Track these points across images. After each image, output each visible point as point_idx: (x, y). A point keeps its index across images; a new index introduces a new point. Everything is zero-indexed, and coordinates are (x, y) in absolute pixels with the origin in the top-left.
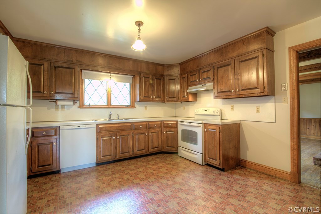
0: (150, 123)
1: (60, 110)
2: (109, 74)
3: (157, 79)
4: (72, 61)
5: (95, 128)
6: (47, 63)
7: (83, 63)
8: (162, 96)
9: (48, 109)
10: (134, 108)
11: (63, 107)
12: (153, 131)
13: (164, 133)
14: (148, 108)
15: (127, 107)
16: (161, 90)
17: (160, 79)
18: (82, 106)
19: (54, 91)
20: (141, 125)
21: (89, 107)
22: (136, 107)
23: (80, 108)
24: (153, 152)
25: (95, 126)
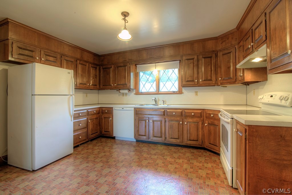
0: (186, 111)
1: (125, 96)
2: (154, 64)
3: (204, 58)
4: (126, 61)
5: (133, 111)
6: (113, 65)
7: (133, 60)
8: (214, 78)
9: (119, 96)
10: (181, 94)
11: (123, 94)
12: (190, 120)
13: (206, 125)
14: (199, 93)
15: (174, 93)
16: (211, 71)
17: (211, 57)
18: (138, 93)
19: (117, 84)
20: (174, 112)
21: (142, 94)
22: (183, 93)
23: (136, 95)
24: (190, 144)
25: (133, 109)
